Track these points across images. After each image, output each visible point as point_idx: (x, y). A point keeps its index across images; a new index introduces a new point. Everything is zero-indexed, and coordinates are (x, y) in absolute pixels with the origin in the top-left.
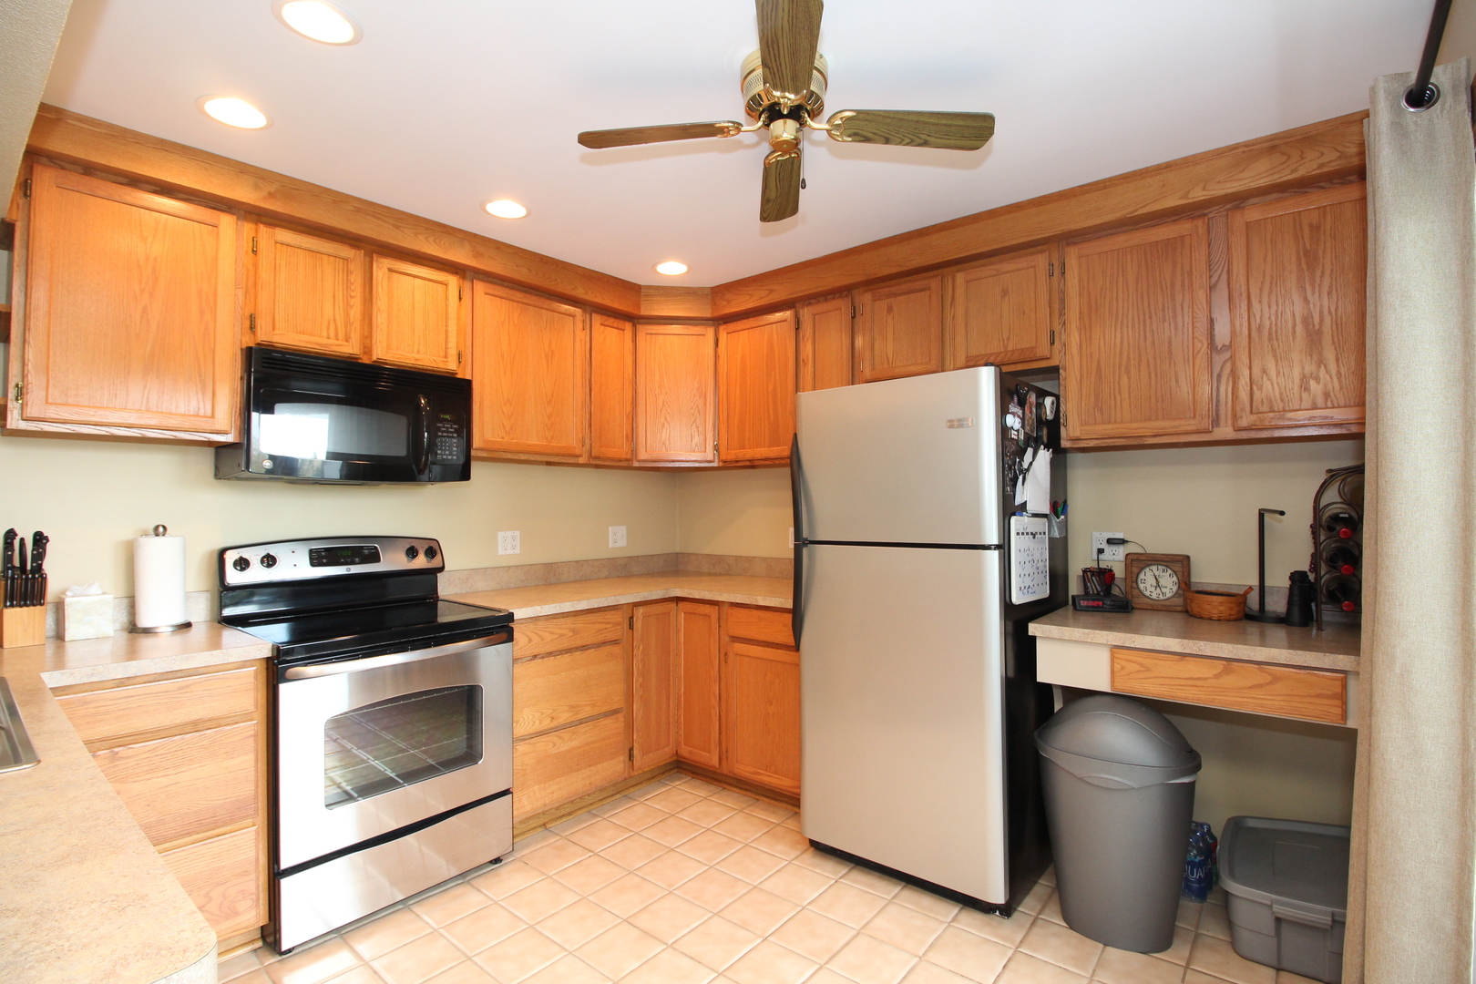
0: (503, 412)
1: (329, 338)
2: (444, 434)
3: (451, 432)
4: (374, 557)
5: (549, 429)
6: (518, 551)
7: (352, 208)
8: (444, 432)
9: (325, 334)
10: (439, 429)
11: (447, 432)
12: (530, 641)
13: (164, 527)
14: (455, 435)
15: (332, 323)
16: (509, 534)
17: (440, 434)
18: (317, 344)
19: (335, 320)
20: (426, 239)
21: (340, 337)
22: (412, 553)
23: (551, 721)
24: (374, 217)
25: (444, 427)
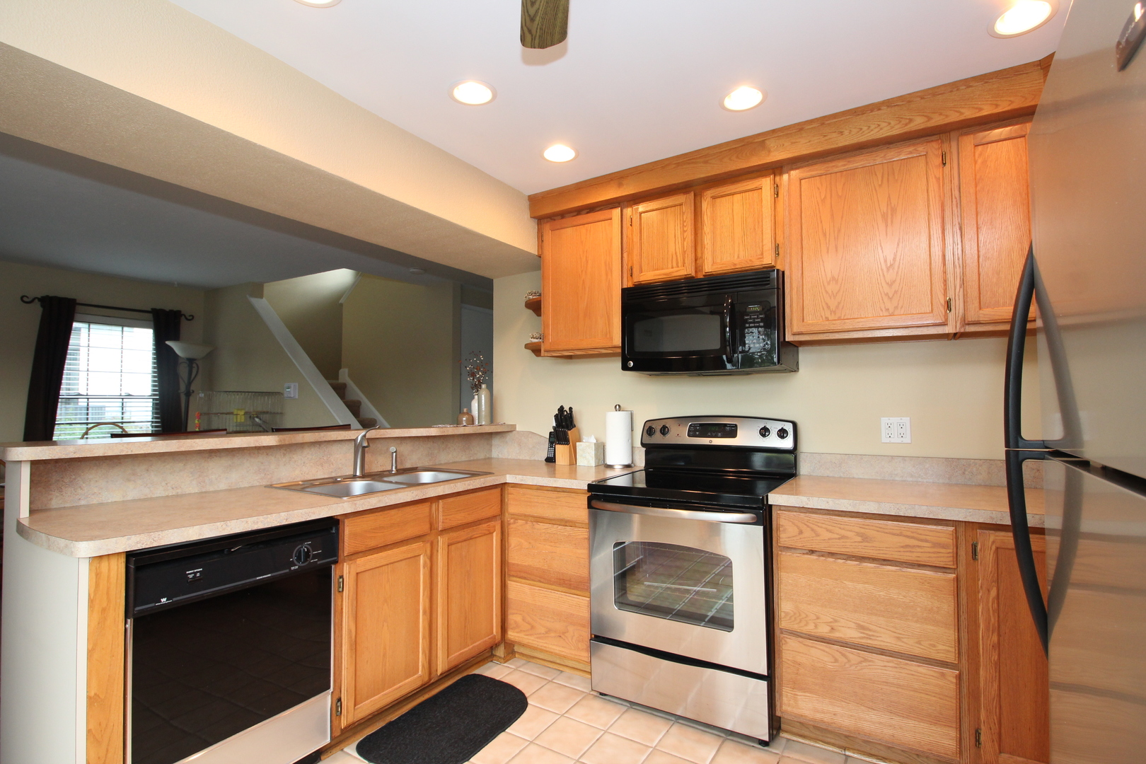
0: (827, 292)
1: (672, 268)
2: (751, 325)
3: (758, 322)
4: (732, 432)
5: (890, 299)
6: (907, 440)
7: (674, 166)
8: (751, 323)
9: (670, 266)
10: (746, 321)
11: (754, 323)
12: (801, 532)
13: (619, 406)
14: (762, 324)
15: (674, 256)
16: (895, 420)
17: (747, 325)
18: (664, 274)
19: (676, 253)
20: (730, 159)
21: (680, 265)
22: (764, 432)
23: (830, 632)
24: (689, 164)
25: (751, 319)
